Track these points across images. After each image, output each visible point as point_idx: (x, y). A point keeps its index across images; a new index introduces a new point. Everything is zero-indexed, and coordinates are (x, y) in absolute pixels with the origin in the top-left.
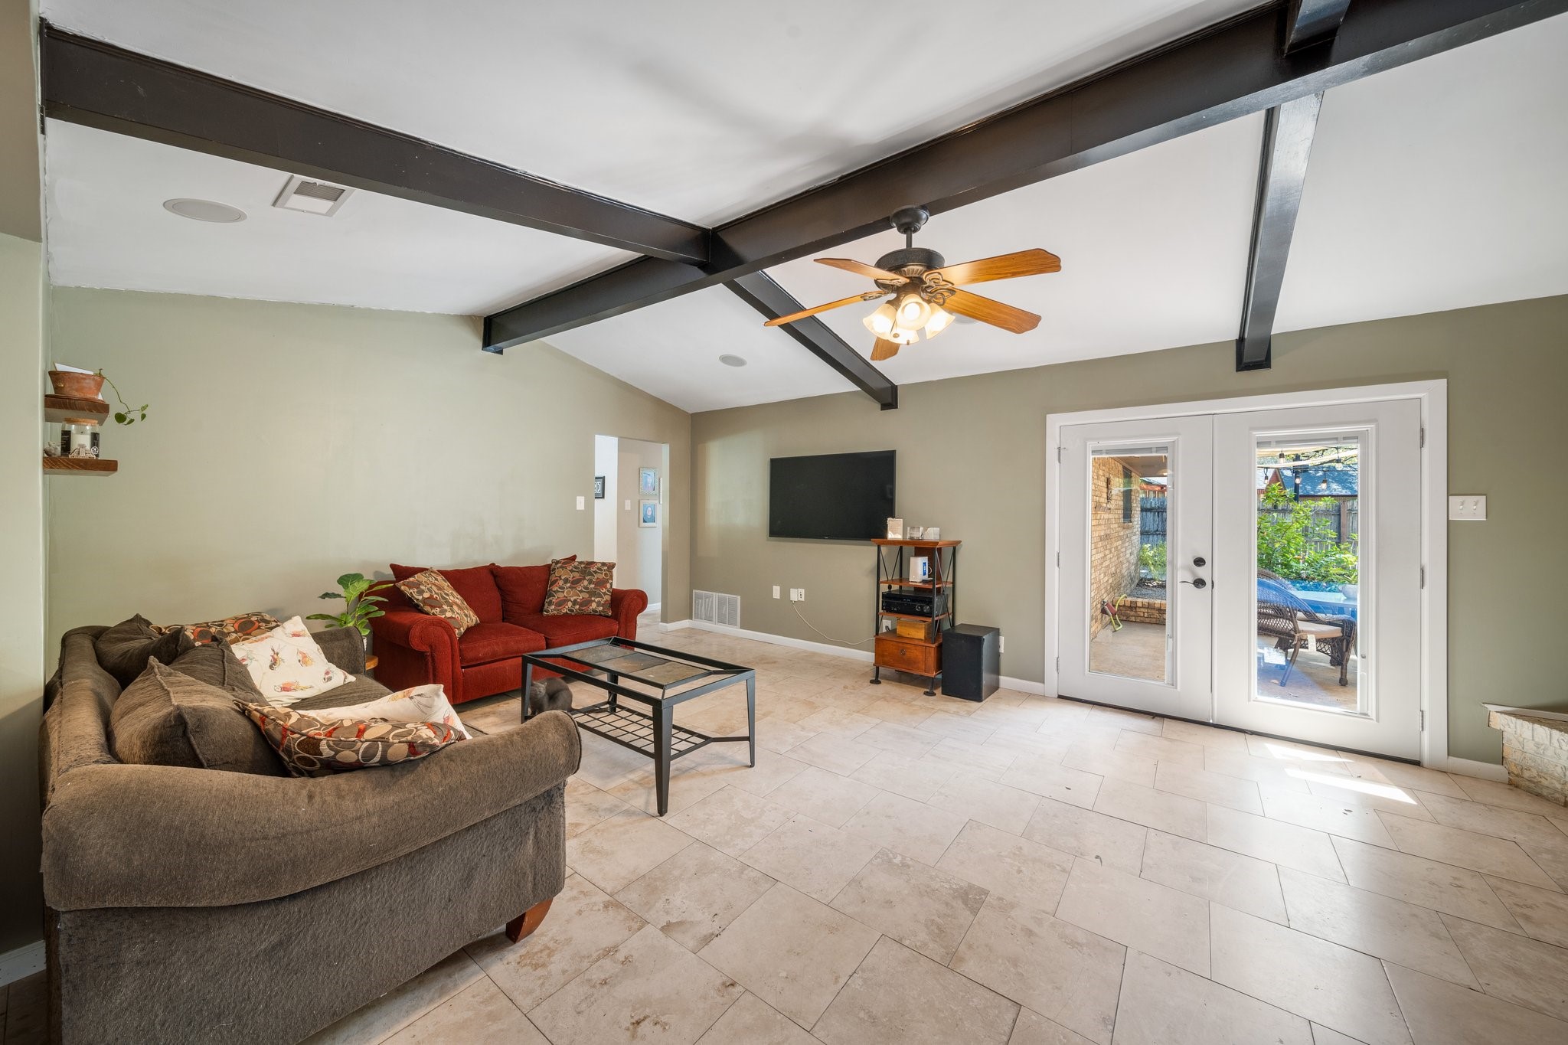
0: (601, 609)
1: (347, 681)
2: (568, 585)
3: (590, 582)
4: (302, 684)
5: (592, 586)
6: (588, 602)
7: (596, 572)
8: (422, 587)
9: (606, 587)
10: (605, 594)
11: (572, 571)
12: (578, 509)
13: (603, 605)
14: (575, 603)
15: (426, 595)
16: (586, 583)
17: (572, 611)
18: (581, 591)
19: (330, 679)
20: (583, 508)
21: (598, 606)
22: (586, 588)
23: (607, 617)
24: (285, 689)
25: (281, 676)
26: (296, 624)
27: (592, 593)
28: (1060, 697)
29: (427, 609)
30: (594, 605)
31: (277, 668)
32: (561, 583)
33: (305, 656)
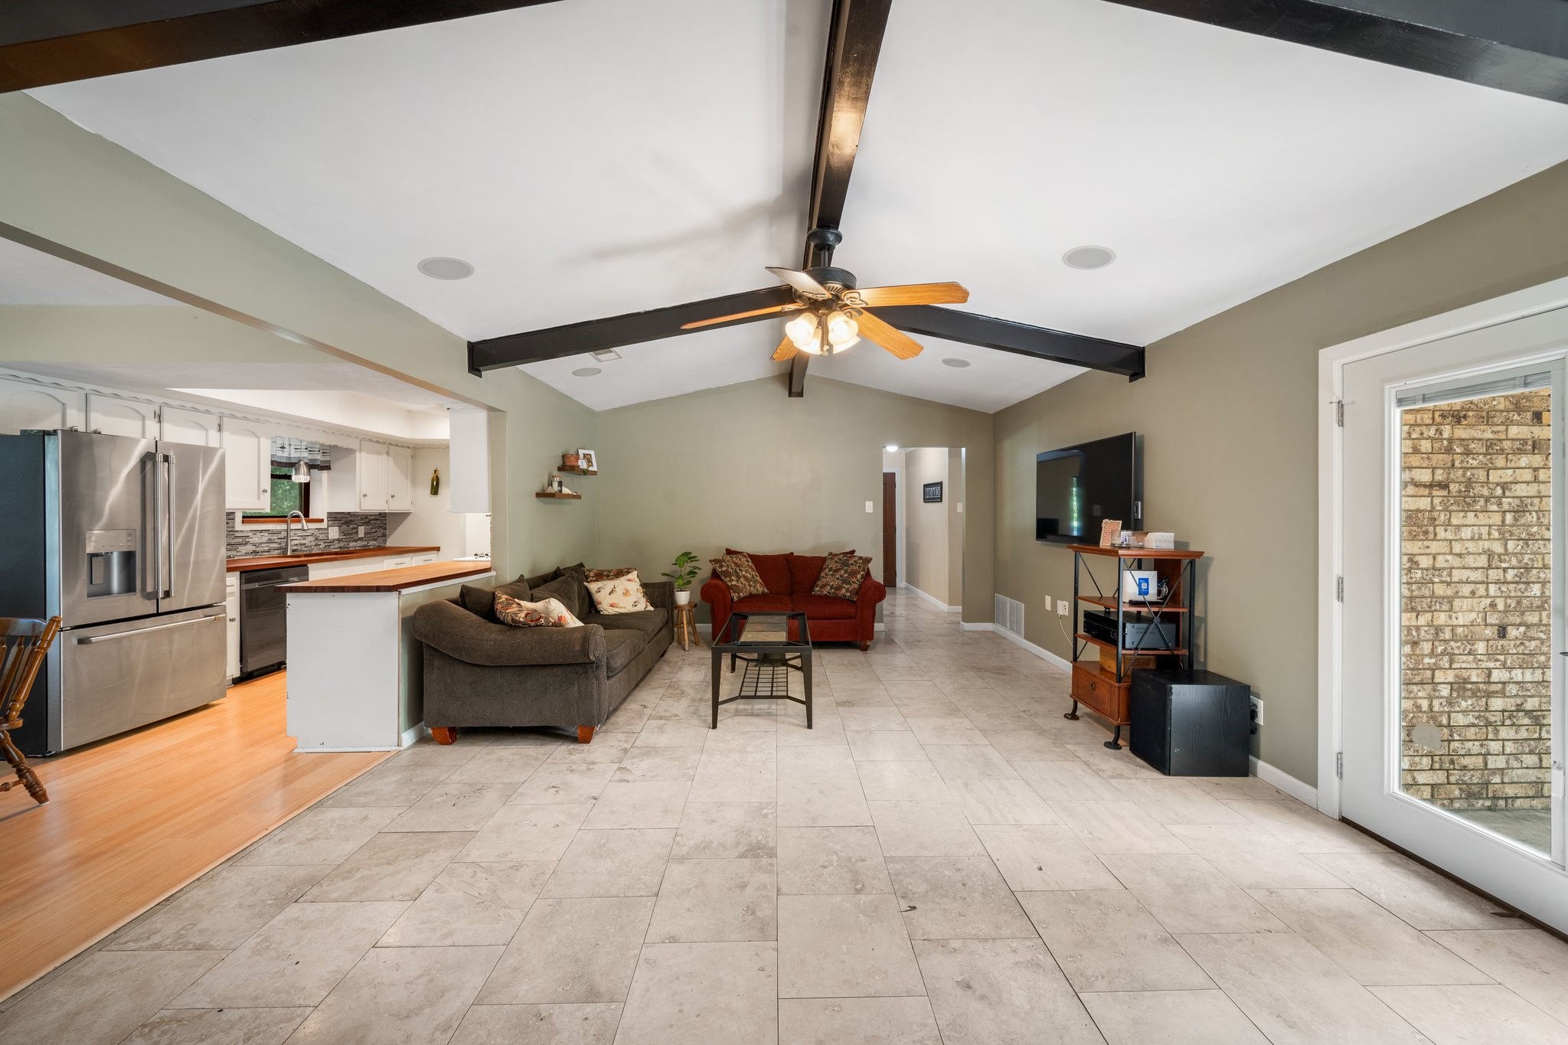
0: (848, 594)
1: (647, 609)
2: (831, 573)
3: (846, 572)
4: (620, 605)
5: (846, 575)
6: (839, 588)
7: (852, 564)
8: (723, 563)
9: (856, 577)
10: (854, 582)
11: (836, 562)
12: (867, 511)
13: (850, 592)
14: (832, 587)
15: (724, 569)
16: (843, 572)
17: (829, 593)
18: (838, 579)
19: (636, 606)
20: (872, 511)
21: (847, 591)
22: (841, 576)
23: (853, 601)
24: (611, 606)
25: (613, 599)
26: (634, 575)
27: (845, 581)
28: (1344, 820)
29: (723, 577)
30: (844, 591)
31: (612, 595)
32: (827, 570)
33: (627, 591)
